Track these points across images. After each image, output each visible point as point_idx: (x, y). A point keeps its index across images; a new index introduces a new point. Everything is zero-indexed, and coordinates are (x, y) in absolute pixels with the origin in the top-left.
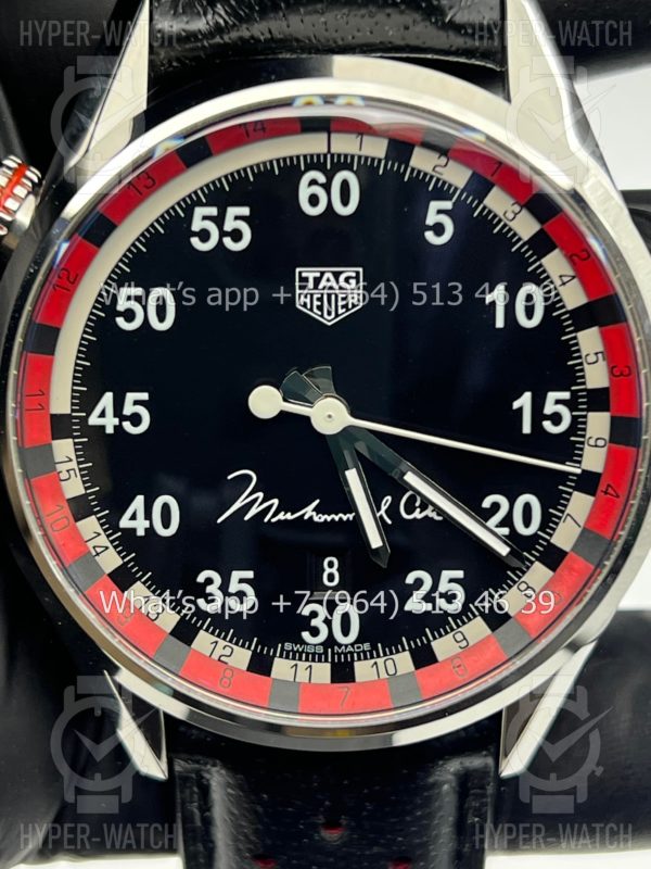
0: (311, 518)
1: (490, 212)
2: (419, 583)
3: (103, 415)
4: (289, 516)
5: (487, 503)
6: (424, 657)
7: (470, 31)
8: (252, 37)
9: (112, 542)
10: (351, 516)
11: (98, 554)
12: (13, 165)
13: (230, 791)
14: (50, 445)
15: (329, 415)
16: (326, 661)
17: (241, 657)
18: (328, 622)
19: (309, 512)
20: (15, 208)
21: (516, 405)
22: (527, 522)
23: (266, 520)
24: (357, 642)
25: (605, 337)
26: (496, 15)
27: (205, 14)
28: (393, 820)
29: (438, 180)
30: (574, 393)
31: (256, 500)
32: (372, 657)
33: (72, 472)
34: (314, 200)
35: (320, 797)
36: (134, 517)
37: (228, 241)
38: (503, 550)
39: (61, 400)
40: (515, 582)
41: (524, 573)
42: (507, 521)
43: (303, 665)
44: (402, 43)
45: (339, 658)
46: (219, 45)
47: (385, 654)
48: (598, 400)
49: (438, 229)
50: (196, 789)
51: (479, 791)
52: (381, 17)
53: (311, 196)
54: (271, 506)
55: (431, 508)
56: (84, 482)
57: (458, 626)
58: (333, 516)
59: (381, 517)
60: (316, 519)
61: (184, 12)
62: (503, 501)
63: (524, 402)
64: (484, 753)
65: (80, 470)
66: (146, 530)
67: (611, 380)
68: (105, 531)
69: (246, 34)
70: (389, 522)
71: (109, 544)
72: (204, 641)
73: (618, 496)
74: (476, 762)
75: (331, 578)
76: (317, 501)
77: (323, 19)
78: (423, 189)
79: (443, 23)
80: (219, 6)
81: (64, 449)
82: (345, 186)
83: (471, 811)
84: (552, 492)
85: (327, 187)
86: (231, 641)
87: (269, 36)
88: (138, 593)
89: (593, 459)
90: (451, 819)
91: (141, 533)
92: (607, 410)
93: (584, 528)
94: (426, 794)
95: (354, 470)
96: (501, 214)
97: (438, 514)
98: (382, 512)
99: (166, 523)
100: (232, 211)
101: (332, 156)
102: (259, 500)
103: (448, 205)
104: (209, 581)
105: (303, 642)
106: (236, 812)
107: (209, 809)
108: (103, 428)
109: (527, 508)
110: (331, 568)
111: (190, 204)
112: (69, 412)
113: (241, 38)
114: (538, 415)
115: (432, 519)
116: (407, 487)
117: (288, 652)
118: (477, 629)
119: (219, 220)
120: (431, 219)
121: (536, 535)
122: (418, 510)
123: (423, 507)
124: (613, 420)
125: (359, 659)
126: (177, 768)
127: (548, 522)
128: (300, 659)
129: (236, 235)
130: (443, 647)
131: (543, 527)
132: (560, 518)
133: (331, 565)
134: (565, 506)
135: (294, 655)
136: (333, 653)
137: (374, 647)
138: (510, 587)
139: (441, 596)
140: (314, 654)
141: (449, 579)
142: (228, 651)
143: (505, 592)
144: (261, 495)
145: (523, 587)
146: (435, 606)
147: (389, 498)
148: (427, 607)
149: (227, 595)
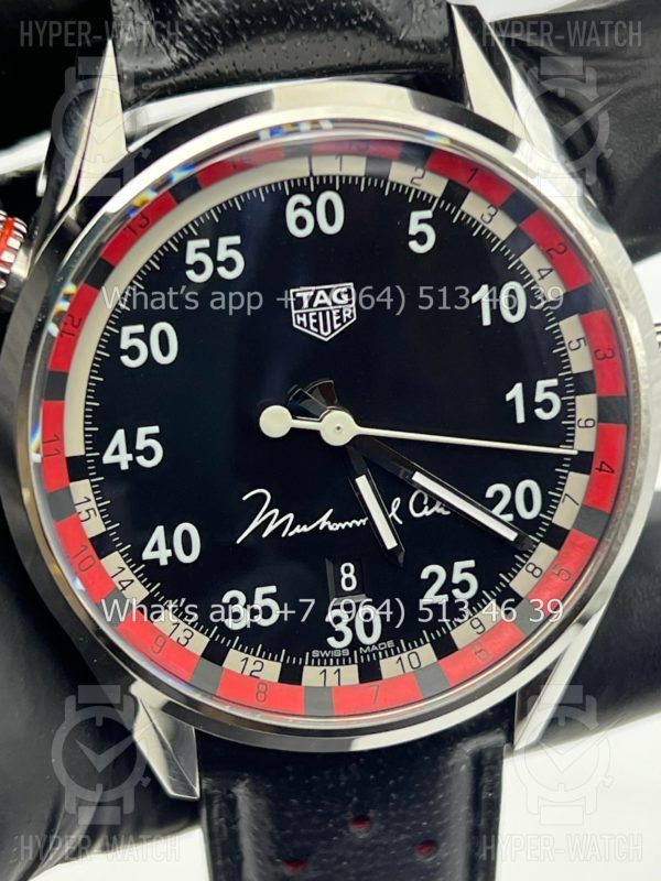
0: (326, 527)
1: (468, 216)
2: (434, 577)
3: (117, 453)
4: (305, 529)
5: (490, 493)
6: (445, 647)
7: (422, 46)
8: (218, 71)
9: (136, 575)
10: (364, 521)
11: (124, 588)
13: (259, 801)
14: (68, 488)
15: (337, 427)
16: (353, 663)
17: (271, 670)
18: (351, 625)
20: (11, 261)
21: (509, 397)
22: (529, 506)
23: (283, 535)
24: (379, 641)
25: (586, 325)
26: (445, 29)
27: (169, 53)
28: (418, 806)
29: (417, 191)
30: (561, 380)
31: (272, 516)
32: (396, 653)
33: (91, 512)
34: (301, 223)
35: (348, 794)
36: (155, 548)
37: (222, 271)
38: (511, 535)
39: (75, 445)
40: (523, 565)
41: (530, 555)
42: (511, 508)
43: (331, 670)
44: (360, 64)
45: (365, 659)
46: (185, 80)
47: (408, 649)
48: (584, 383)
49: (421, 238)
50: (223, 805)
51: (493, 767)
52: (339, 40)
53: (300, 218)
54: (287, 521)
55: (438, 503)
56: (104, 520)
57: (474, 614)
58: (347, 523)
59: (392, 517)
60: (331, 528)
61: (147, 53)
62: (504, 488)
63: (516, 393)
64: (498, 730)
65: (99, 508)
66: (169, 558)
67: (594, 363)
68: (129, 565)
69: (212, 69)
70: (400, 522)
71: (134, 578)
72: (235, 659)
73: (613, 472)
74: (490, 740)
75: (349, 583)
76: (331, 511)
77: (284, 48)
78: (403, 202)
79: (397, 42)
80: (182, 43)
81: (82, 490)
82: (329, 205)
83: (485, 787)
84: (549, 474)
86: (260, 656)
87: (233, 68)
88: (166, 619)
89: (584, 440)
90: (467, 798)
91: (164, 562)
92: (593, 392)
93: (582, 506)
94: (446, 777)
95: (364, 477)
96: (478, 218)
97: (446, 509)
98: (393, 514)
99: (188, 550)
100: (223, 242)
101: (315, 178)
102: (275, 517)
103: (428, 214)
104: (234, 601)
105: (330, 648)
107: (236, 822)
108: (117, 465)
109: (528, 494)
110: (348, 574)
111: (182, 239)
112: (83, 453)
113: (207, 73)
114: (530, 404)
115: (440, 514)
116: (412, 487)
117: (316, 659)
119: (212, 251)
120: (414, 229)
121: (538, 517)
122: (427, 508)
123: (431, 504)
124: (600, 401)
125: (384, 657)
127: (549, 504)
128: (328, 664)
130: (462, 635)
131: (543, 510)
132: (559, 499)
133: (347, 570)
134: (563, 487)
135: (322, 661)
136: (359, 655)
137: (397, 644)
138: (519, 569)
139: (456, 586)
140: (341, 658)
141: (462, 569)
142: (258, 666)
143: (515, 575)
144: (276, 511)
145: (531, 568)
146: (451, 597)
147: (399, 499)
148: (444, 598)
149: (253, 612)
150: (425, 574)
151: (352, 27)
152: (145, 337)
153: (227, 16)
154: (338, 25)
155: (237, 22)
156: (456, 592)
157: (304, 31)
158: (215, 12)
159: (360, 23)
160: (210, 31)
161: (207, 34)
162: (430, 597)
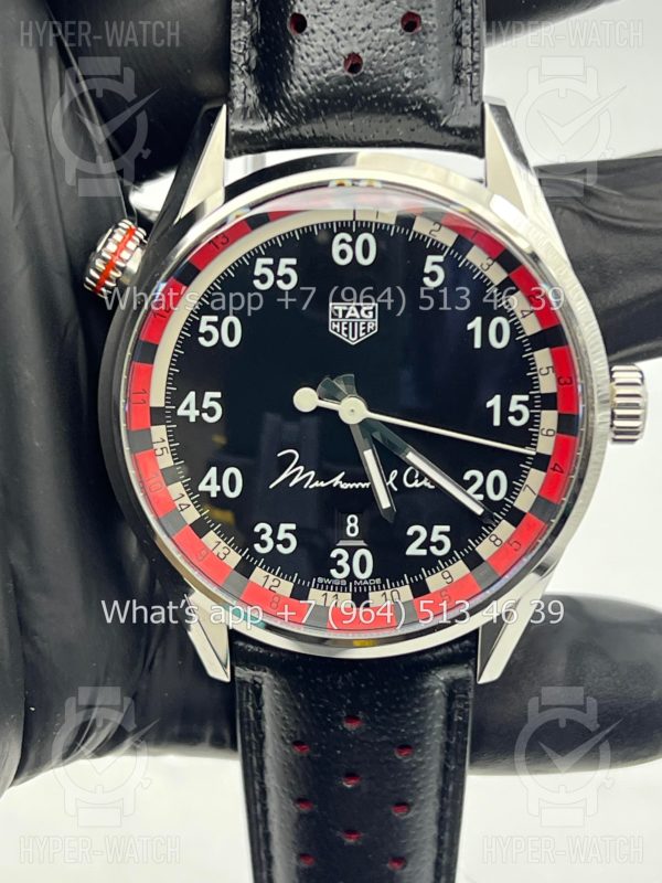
0: (338, 486)
1: (471, 264)
2: (417, 535)
3: (188, 409)
4: (322, 484)
5: (467, 476)
6: (420, 590)
7: (458, 132)
8: (300, 135)
9: (193, 501)
10: (367, 485)
11: (182, 510)
12: (127, 227)
13: (276, 691)
14: (149, 429)
15: (353, 410)
16: (348, 591)
17: (286, 587)
18: (350, 562)
19: (337, 481)
20: (127, 258)
21: (489, 404)
22: (497, 490)
23: (305, 486)
24: (370, 578)
25: (555, 357)
26: (478, 122)
27: (267, 119)
28: (397, 715)
29: (433, 240)
30: (531, 397)
31: (297, 472)
32: (382, 589)
33: (165, 450)
34: (343, 254)
35: (342, 696)
36: (209, 483)
37: (280, 283)
38: (479, 511)
39: (158, 398)
40: (487, 535)
41: (494, 528)
42: (482, 490)
43: (331, 594)
44: (409, 141)
45: (358, 589)
46: (276, 140)
47: (392, 587)
48: (549, 401)
49: (433, 276)
50: (250, 691)
51: (463, 696)
52: (394, 121)
53: (342, 251)
54: (309, 477)
55: (426, 479)
56: (173, 457)
57: (446, 567)
58: (354, 484)
59: (390, 486)
60: (342, 486)
61: (251, 117)
62: (479, 474)
63: (495, 402)
64: (466, 665)
65: (171, 448)
66: (218, 493)
67: (558, 388)
68: (188, 493)
69: (295, 133)
70: (396, 489)
71: (190, 503)
72: (259, 575)
73: (562, 472)
74: (460, 672)
75: (352, 530)
76: (343, 474)
77: (351, 123)
78: (422, 247)
79: (439, 127)
80: (277, 113)
81: (159, 432)
82: (366, 244)
83: (456, 712)
84: (515, 469)
85: (353, 244)
86: (278, 575)
87: (312, 134)
88: (211, 538)
89: (545, 445)
90: (442, 717)
91: (214, 494)
92: (555, 409)
93: (538, 496)
94: (422, 696)
95: (370, 451)
96: (478, 266)
97: (432, 484)
98: (391, 482)
99: (232, 488)
100: (284, 261)
101: (357, 223)
102: (301, 472)
103: (440, 259)
104: (263, 531)
105: (331, 577)
106: (281, 708)
107: (260, 708)
108: (187, 418)
109: (497, 481)
110: (353, 523)
111: (254, 256)
112: (163, 405)
113: (292, 136)
114: (505, 412)
115: (427, 488)
116: (407, 464)
117: (320, 584)
118: (459, 569)
119: (274, 268)
120: (427, 269)
121: (503, 500)
122: (417, 481)
123: (421, 479)
124: (559, 415)
125: (373, 590)
126: (237, 675)
127: (512, 491)
128: (329, 590)
129: (286, 279)
130: (435, 582)
131: (507, 495)
132: (520, 488)
133: (352, 521)
134: (525, 479)
135: (325, 587)
136: (353, 586)
137: (384, 582)
138: (484, 538)
139: (433, 544)
140: (339, 586)
141: (439, 532)
142: (276, 583)
143: (480, 542)
144: (301, 468)
145: (493, 538)
146: (429, 552)
147: (395, 472)
148: (423, 552)
149: (276, 542)
150: (410, 532)
151: (404, 113)
152: (218, 325)
153: (310, 96)
154: (394, 110)
155: (318, 101)
156: (433, 549)
157: (368, 113)
158: (303, 92)
159: (411, 110)
160: (297, 106)
161: (295, 107)
162: (413, 550)
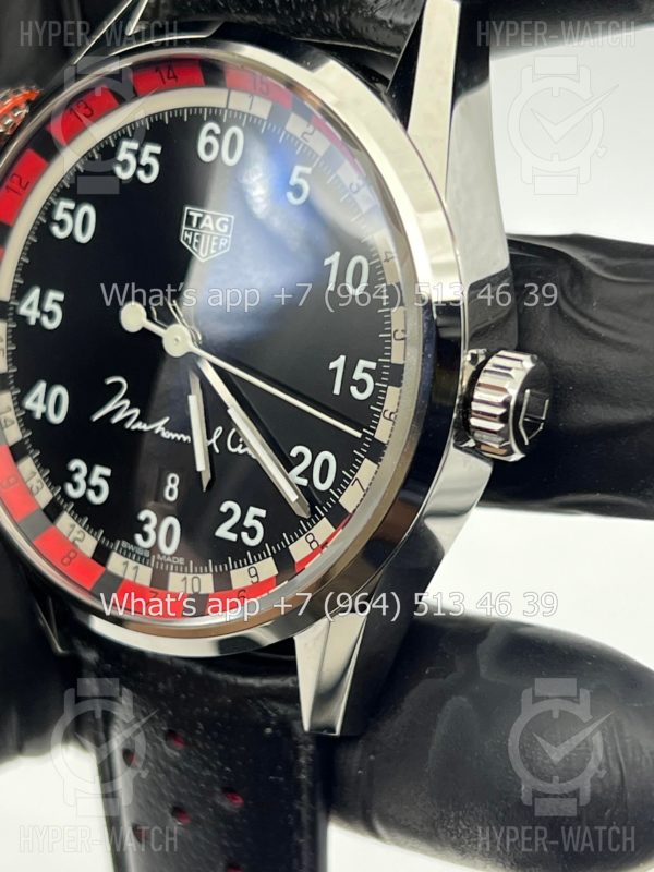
0: (160, 433)
1: (340, 181)
2: (230, 513)
3: (29, 309)
4: (145, 427)
5: (294, 452)
6: (222, 582)
9: (18, 418)
10: (189, 438)
11: (6, 426)
15: (177, 339)
16: (150, 565)
17: (88, 544)
18: (157, 529)
19: (159, 426)
21: (332, 366)
22: (323, 479)
23: (128, 426)
24: (175, 555)
29: (305, 146)
30: (379, 365)
31: (124, 406)
32: (184, 572)
33: (1, 352)
34: (209, 148)
35: (164, 704)
36: (35, 401)
37: (141, 174)
40: (304, 532)
41: (313, 525)
42: (307, 473)
43: (132, 564)
45: (160, 566)
47: (194, 572)
49: (298, 191)
53: (208, 144)
54: (134, 414)
55: (249, 447)
56: (8, 362)
57: (254, 562)
58: (176, 435)
59: (212, 446)
60: (164, 434)
62: (307, 453)
63: (339, 364)
65: (8, 351)
66: (42, 414)
68: (15, 407)
70: (217, 451)
71: (15, 420)
72: (66, 522)
75: (171, 493)
76: (167, 419)
78: (292, 153)
82: (234, 139)
84: (347, 454)
85: (220, 138)
86: (85, 527)
88: (28, 466)
89: (385, 431)
91: (38, 415)
95: (195, 397)
96: (348, 186)
98: (213, 441)
99: (57, 412)
100: (148, 148)
101: (228, 112)
102: (126, 407)
103: (308, 170)
104: (78, 470)
105: (133, 542)
108: (28, 318)
109: (325, 465)
110: (173, 484)
111: (120, 136)
112: (8, 300)
114: (348, 380)
115: (249, 455)
116: (230, 424)
117: (123, 549)
118: (267, 568)
119: (138, 154)
120: (294, 180)
121: (328, 491)
122: (241, 446)
123: (244, 446)
125: (174, 571)
127: (340, 483)
128: (131, 558)
129: (148, 169)
130: (240, 577)
131: (334, 487)
132: (349, 480)
133: (173, 480)
134: (356, 471)
135: (126, 553)
136: (156, 560)
137: (187, 564)
138: (300, 536)
139: (245, 529)
140: (142, 557)
141: (254, 515)
142: (80, 536)
143: (296, 539)
144: (127, 403)
145: (310, 538)
146: (239, 537)
147: (220, 429)
148: (233, 537)
149: (89, 487)
150: (224, 508)
152: (72, 213)
156: (244, 535)
162: (223, 532)
